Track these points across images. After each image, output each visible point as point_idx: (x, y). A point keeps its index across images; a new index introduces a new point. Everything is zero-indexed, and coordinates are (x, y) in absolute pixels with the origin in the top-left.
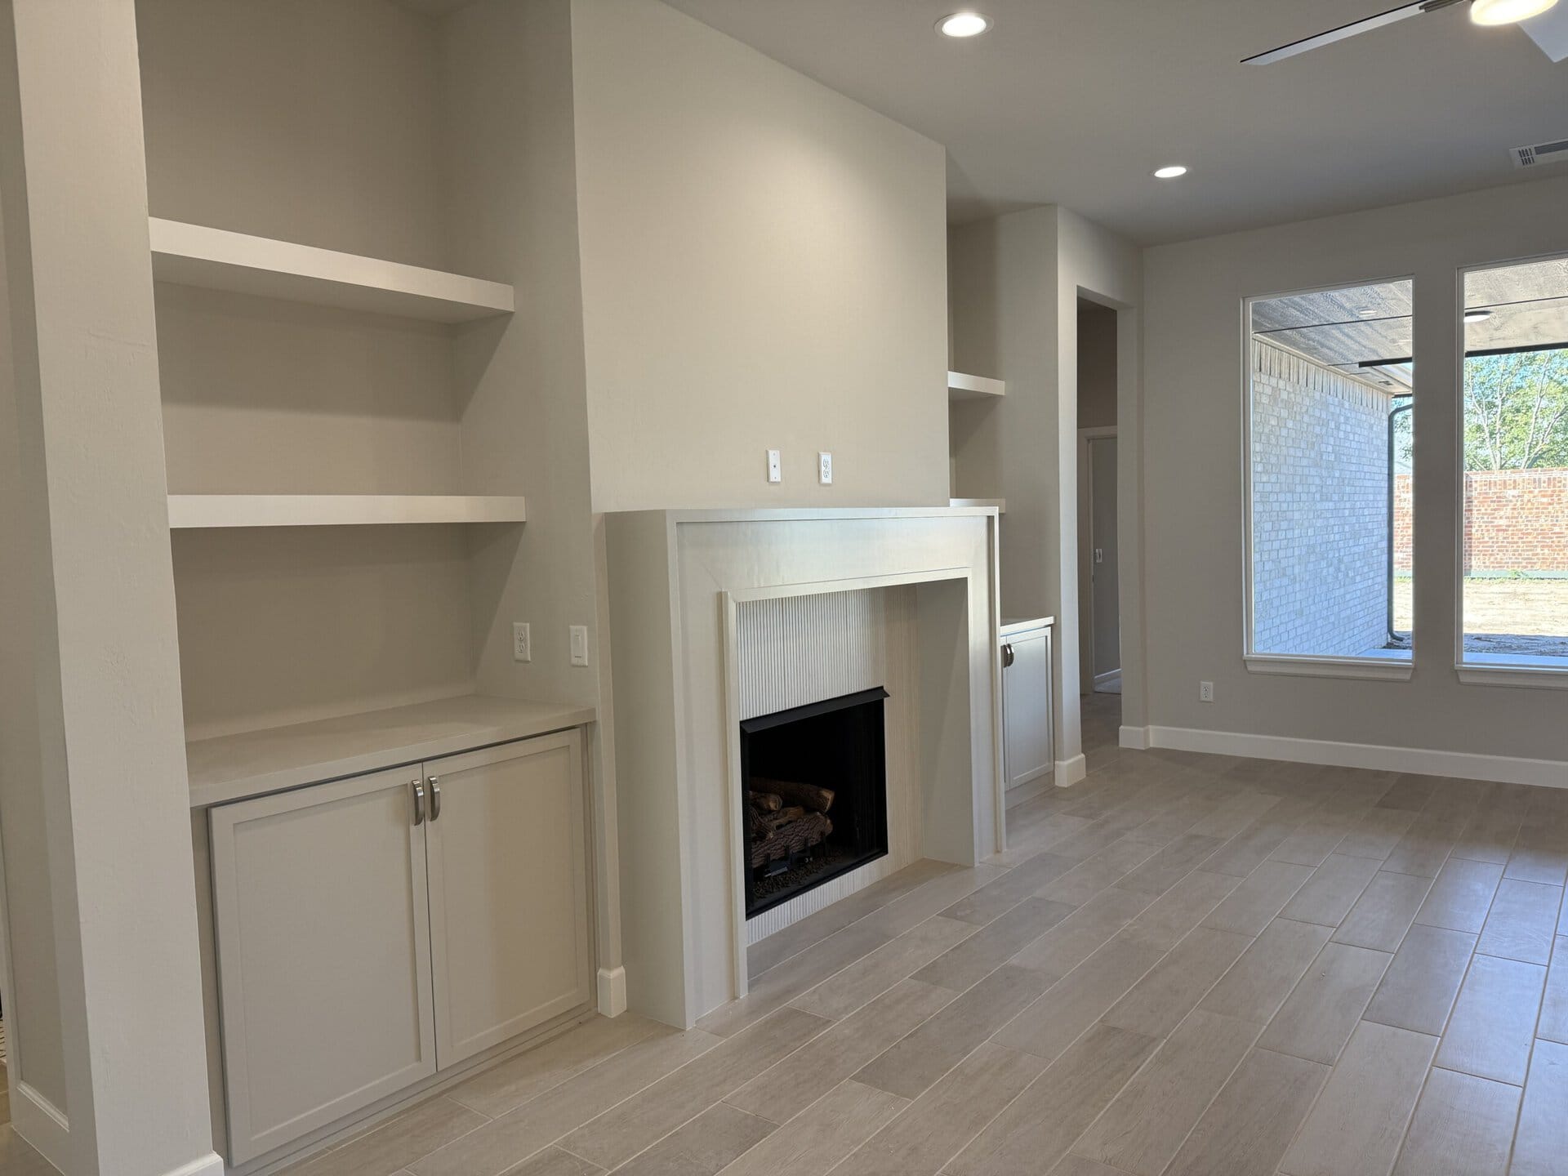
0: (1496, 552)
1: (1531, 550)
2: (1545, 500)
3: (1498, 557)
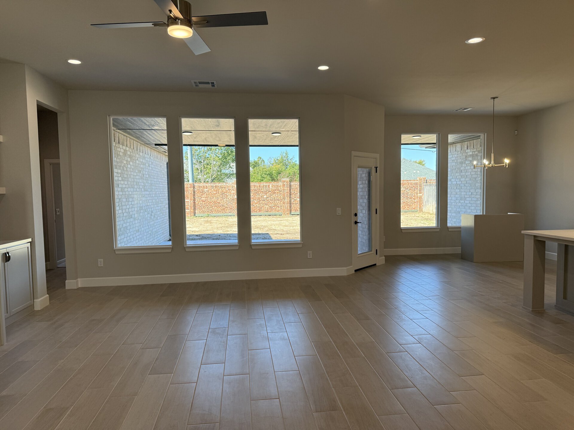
0: (202, 208)
1: (212, 208)
2: (215, 192)
3: (203, 210)
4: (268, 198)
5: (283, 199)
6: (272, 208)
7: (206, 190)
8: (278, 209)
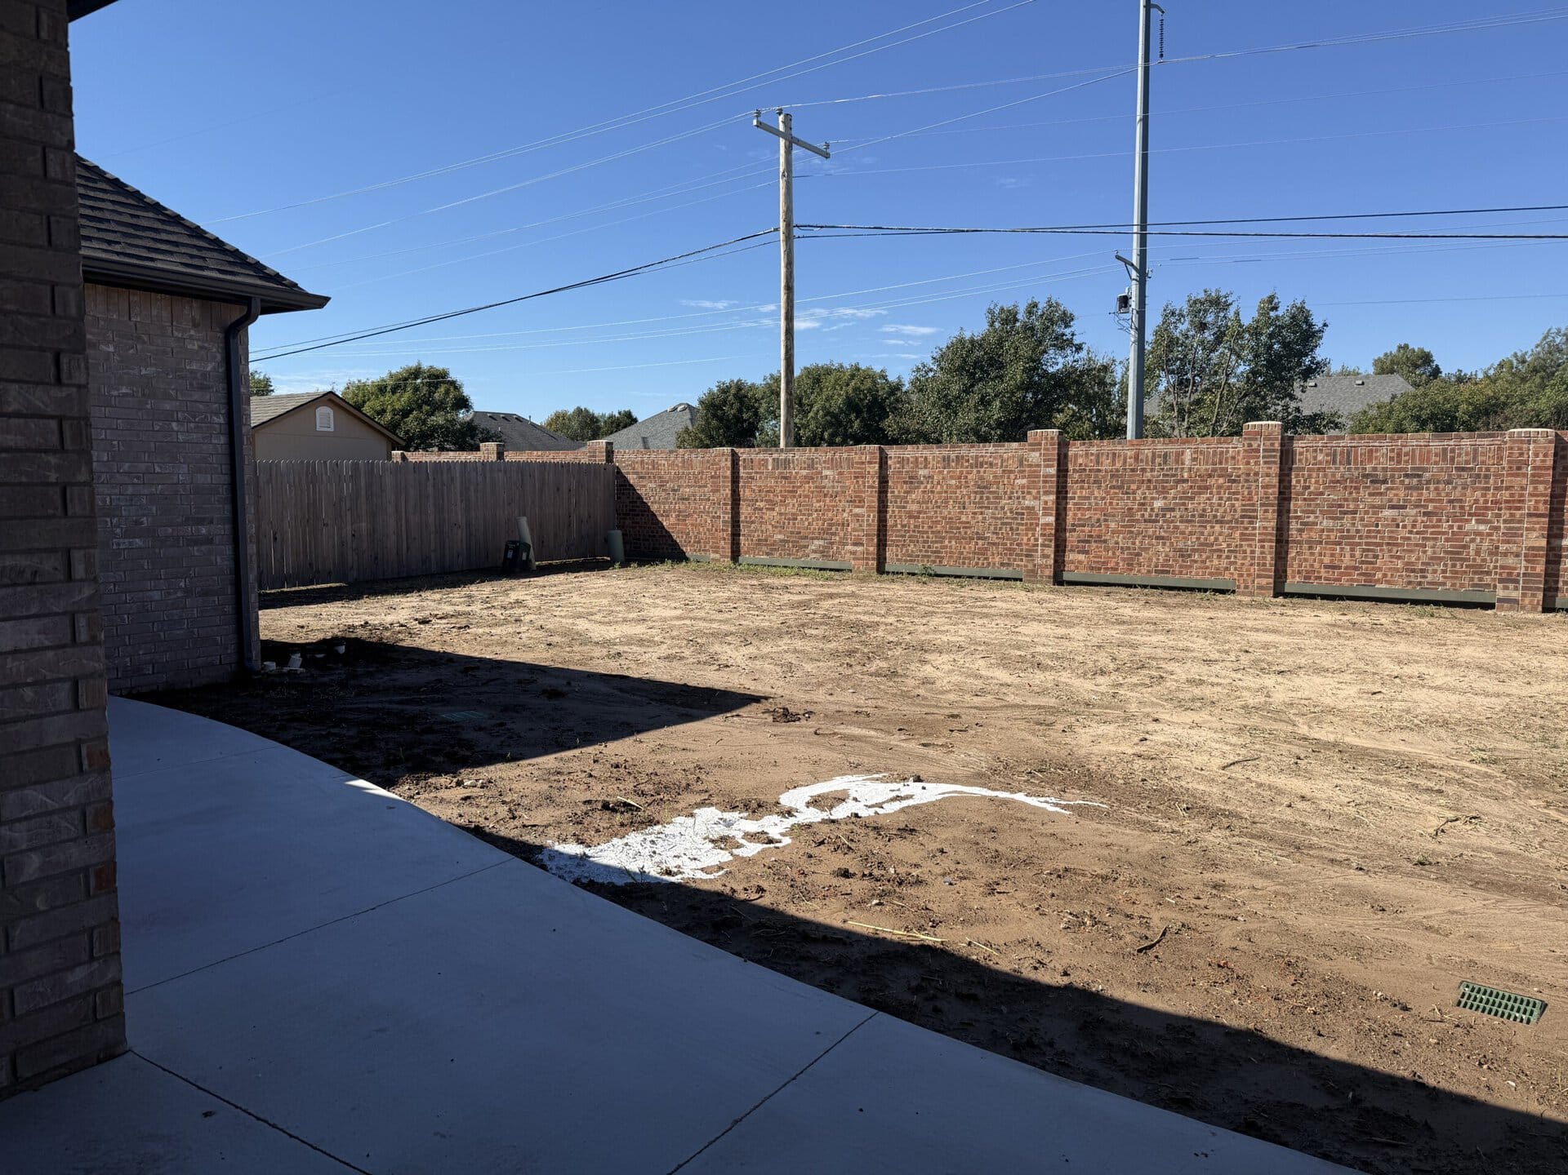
4: (1173, 510)
5: (1242, 517)
6: (1190, 556)
7: (921, 472)
8: (1216, 562)
